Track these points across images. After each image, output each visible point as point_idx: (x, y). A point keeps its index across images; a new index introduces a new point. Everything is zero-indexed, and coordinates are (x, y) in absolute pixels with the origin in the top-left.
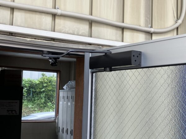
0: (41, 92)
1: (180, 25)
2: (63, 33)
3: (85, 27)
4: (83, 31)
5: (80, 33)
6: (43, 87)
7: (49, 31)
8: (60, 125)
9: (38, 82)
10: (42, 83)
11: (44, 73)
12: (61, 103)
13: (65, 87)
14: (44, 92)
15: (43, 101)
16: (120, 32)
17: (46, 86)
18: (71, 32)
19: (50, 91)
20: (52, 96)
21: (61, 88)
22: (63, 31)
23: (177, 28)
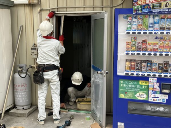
4: (91, 10)
7: (83, 11)
16: (102, 8)
23: (122, 3)
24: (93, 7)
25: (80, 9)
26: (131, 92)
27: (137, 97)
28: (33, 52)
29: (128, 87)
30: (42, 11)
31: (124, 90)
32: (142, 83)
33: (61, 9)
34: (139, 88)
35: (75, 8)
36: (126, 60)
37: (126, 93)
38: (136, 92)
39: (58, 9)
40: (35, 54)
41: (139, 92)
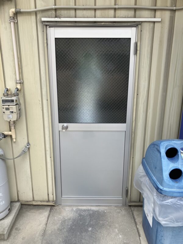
2: (120, 18)
3: (132, 13)
4: (131, 15)
5: (129, 16)
7: (113, 18)
16: (153, 12)
18: (124, 16)
22: (120, 17)
24: (136, 10)
35: (95, 10)
39: (56, 12)
40: (12, 112)
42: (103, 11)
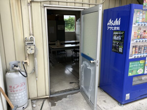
0: (69, 24)
1: (104, 2)
4: (81, 6)
6: (70, 21)
7: (74, 6)
8: (77, 33)
9: (68, 20)
10: (69, 20)
11: (70, 16)
12: (77, 26)
13: (78, 21)
14: (70, 23)
15: (70, 27)
16: (89, 5)
17: (71, 21)
19: (72, 23)
20: (73, 25)
21: (76, 21)
22: (77, 6)
23: (103, 3)
24: (82, 4)
25: (71, 4)
26: (135, 70)
27: (138, 72)
28: (30, 46)
29: (134, 67)
30: (32, 2)
31: (131, 69)
32: (141, 62)
33: (53, 3)
34: (140, 66)
35: (67, 2)
36: (133, 46)
37: (132, 71)
38: (138, 69)
39: (50, 2)
40: (32, 49)
41: (139, 69)
42: (70, 3)
